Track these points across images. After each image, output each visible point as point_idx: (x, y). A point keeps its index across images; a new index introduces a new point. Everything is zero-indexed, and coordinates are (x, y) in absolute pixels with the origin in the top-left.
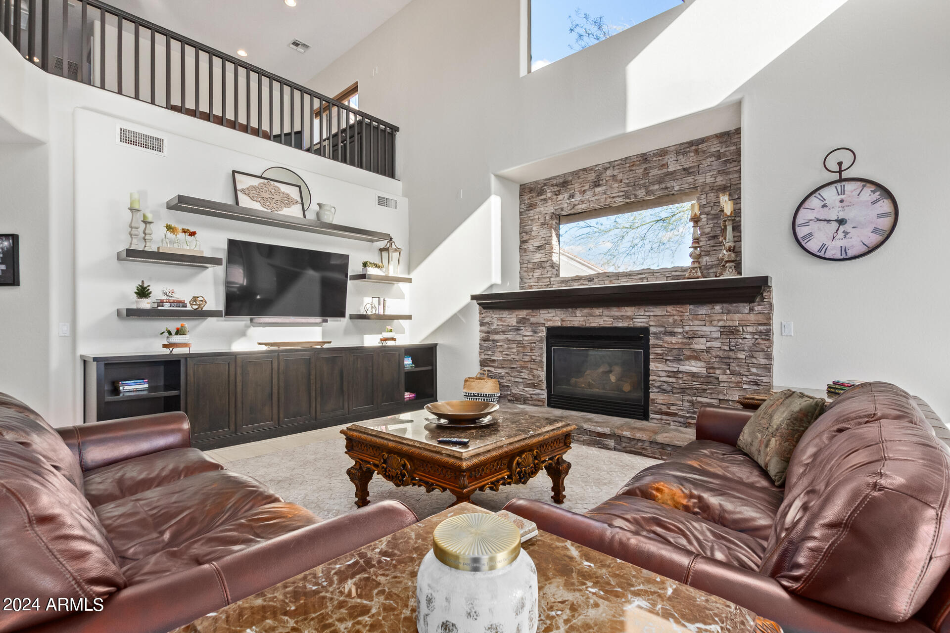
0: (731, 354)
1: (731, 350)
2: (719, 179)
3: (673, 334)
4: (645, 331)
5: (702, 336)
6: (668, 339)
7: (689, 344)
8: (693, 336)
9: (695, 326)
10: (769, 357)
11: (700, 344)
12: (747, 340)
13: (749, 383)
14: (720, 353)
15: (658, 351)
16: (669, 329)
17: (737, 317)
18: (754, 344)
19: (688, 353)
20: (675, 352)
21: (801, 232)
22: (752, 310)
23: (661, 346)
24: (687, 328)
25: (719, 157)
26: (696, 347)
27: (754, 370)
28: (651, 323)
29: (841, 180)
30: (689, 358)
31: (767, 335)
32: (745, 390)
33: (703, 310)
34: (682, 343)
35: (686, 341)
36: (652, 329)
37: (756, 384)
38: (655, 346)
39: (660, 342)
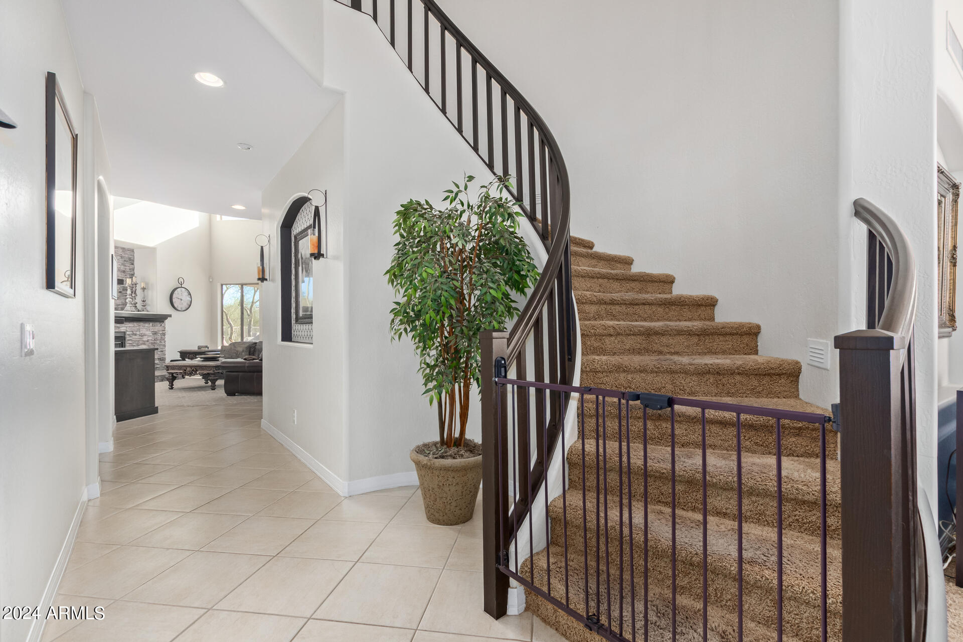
0: (155, 341)
1: (155, 340)
2: (122, 267)
3: (136, 335)
4: (125, 333)
5: (146, 335)
6: (134, 337)
7: (142, 339)
8: (142, 335)
9: (143, 331)
10: (165, 341)
11: (145, 339)
12: (159, 336)
13: (160, 352)
14: (152, 342)
15: (130, 342)
16: (134, 333)
17: (157, 328)
18: (161, 338)
19: (141, 342)
20: (137, 342)
21: (174, 300)
22: (161, 325)
23: (131, 340)
24: (141, 332)
25: (122, 257)
26: (144, 339)
27: (161, 347)
28: (128, 330)
29: (181, 287)
30: (142, 344)
31: (164, 334)
32: (159, 354)
33: (147, 325)
34: (140, 338)
35: (141, 337)
36: (128, 333)
37: (162, 351)
38: (129, 340)
39: (131, 338)
